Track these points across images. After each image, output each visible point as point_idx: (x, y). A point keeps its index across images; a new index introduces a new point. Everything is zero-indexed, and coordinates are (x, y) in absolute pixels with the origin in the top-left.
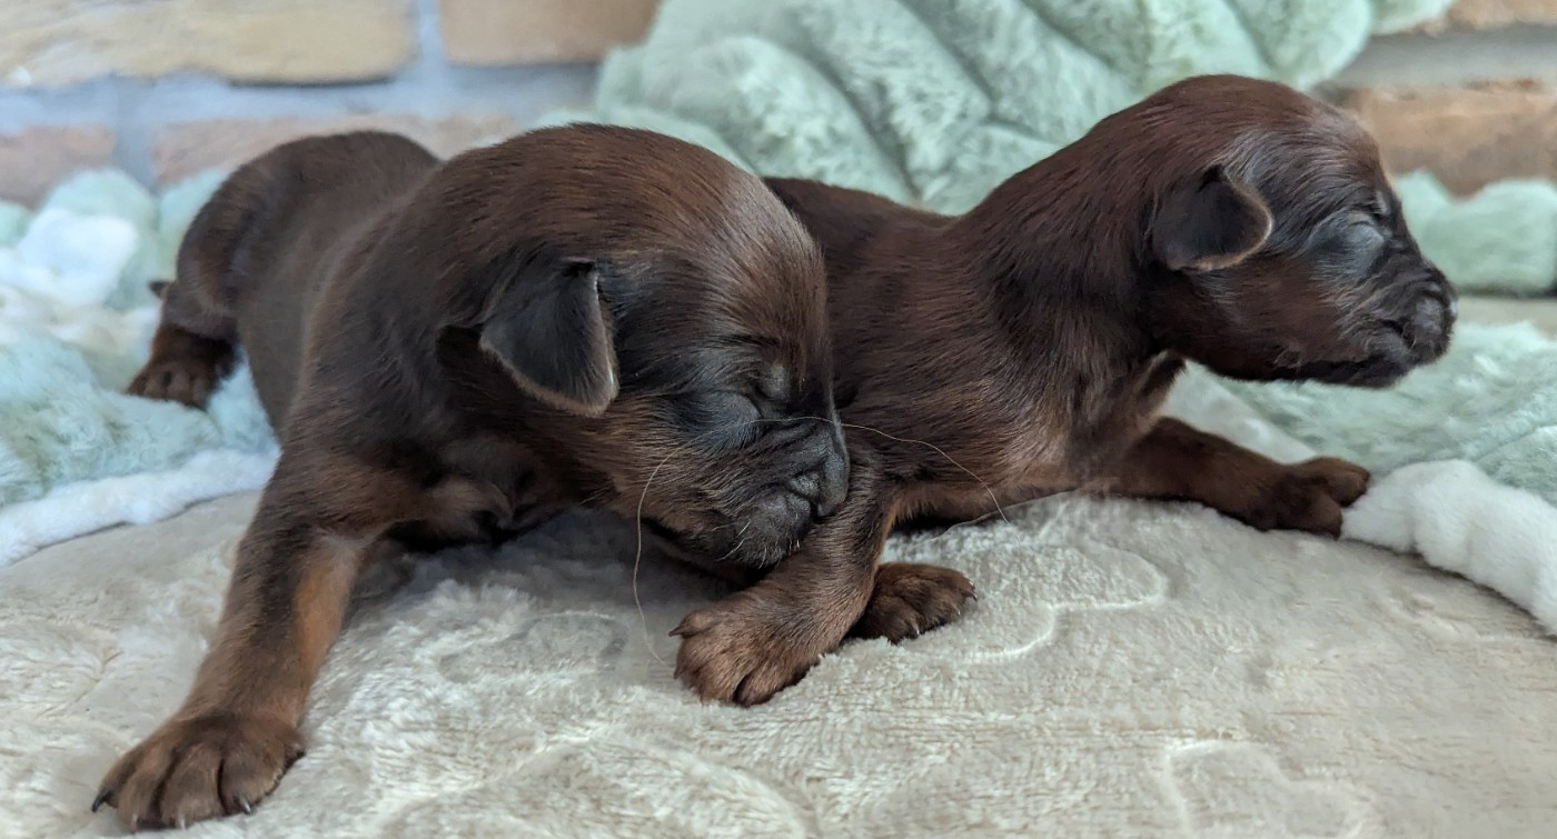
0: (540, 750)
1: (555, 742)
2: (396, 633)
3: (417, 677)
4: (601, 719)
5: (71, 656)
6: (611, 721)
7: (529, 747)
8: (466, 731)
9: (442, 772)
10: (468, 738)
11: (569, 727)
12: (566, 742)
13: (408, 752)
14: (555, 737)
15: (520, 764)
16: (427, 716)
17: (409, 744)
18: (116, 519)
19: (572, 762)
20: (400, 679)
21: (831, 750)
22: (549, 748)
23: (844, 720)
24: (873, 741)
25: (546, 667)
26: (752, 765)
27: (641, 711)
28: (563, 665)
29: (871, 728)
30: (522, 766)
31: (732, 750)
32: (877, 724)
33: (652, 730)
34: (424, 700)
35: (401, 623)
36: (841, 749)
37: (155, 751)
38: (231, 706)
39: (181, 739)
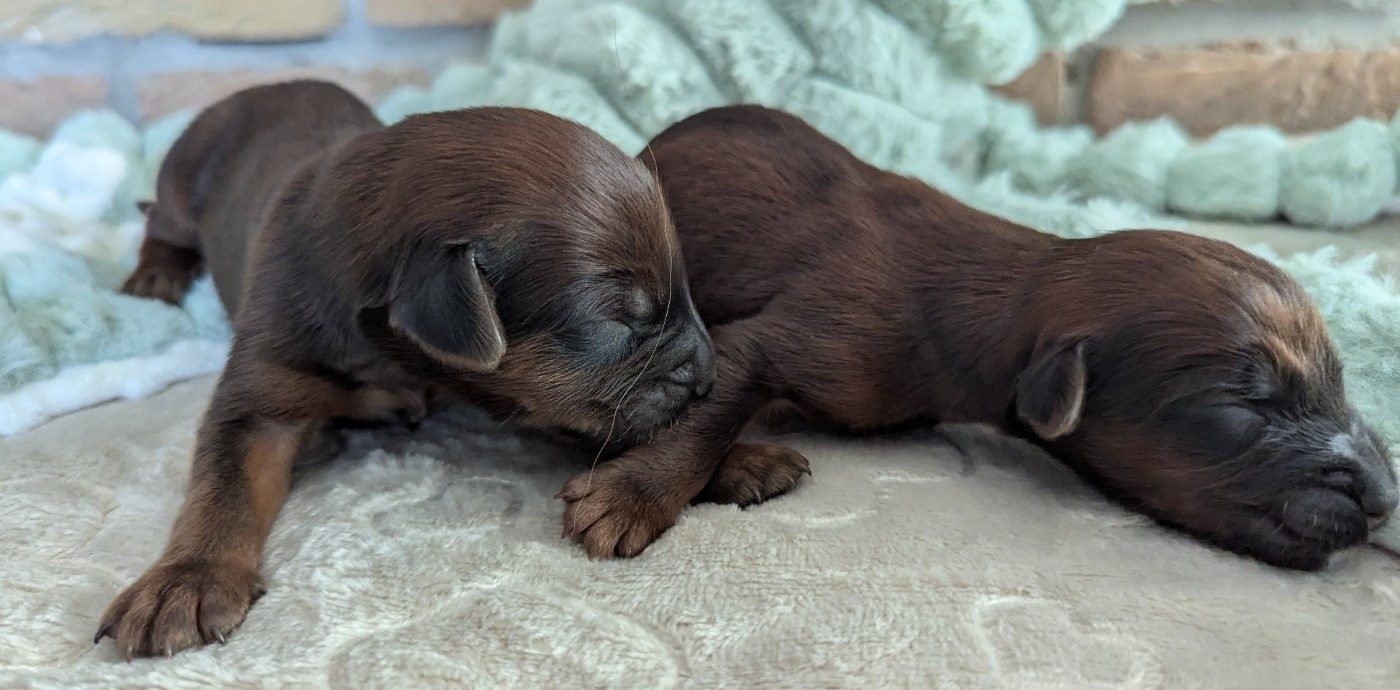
0: (456, 595)
1: (469, 589)
2: (336, 494)
3: (355, 532)
4: (505, 570)
5: (77, 509)
6: (514, 572)
7: (447, 593)
8: (395, 578)
9: (377, 613)
10: (397, 584)
11: (479, 576)
12: (478, 589)
13: (350, 595)
14: (469, 585)
15: (439, 606)
16: (364, 564)
17: (350, 588)
18: (112, 394)
19: (483, 606)
20: (341, 532)
21: (696, 600)
22: (464, 595)
23: (706, 575)
24: (731, 593)
25: (458, 524)
26: (631, 612)
27: (538, 564)
28: (472, 523)
29: (729, 582)
30: (442, 609)
31: (614, 599)
32: (732, 579)
33: (547, 580)
34: (361, 551)
35: (340, 485)
36: (705, 600)
37: (144, 593)
38: (203, 553)
39: (165, 582)
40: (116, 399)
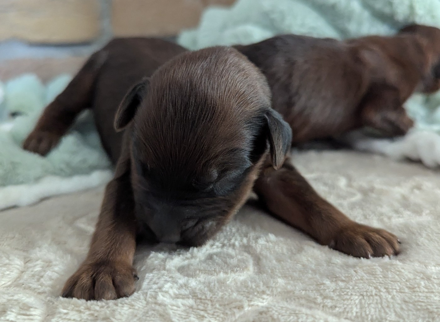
0: (247, 309)
1: (252, 305)
2: (152, 257)
3: (170, 275)
4: (268, 295)
5: (10, 260)
6: (273, 295)
7: (241, 308)
8: (206, 299)
9: (204, 318)
10: (209, 303)
11: (256, 298)
12: (258, 306)
13: (183, 308)
14: (252, 303)
15: (237, 316)
16: (183, 292)
17: (183, 305)
19: (264, 315)
20: (162, 276)
21: (390, 311)
22: (250, 308)
23: (390, 296)
24: (410, 308)
25: (229, 271)
26: (353, 318)
27: (285, 291)
28: (237, 271)
29: (405, 302)
30: (239, 317)
31: (341, 310)
32: (407, 299)
33: (294, 299)
34: (179, 285)
35: (154, 252)
36: (395, 312)
37: (84, 275)
38: (108, 256)
39: (93, 271)
40: (14, 207)
